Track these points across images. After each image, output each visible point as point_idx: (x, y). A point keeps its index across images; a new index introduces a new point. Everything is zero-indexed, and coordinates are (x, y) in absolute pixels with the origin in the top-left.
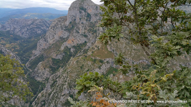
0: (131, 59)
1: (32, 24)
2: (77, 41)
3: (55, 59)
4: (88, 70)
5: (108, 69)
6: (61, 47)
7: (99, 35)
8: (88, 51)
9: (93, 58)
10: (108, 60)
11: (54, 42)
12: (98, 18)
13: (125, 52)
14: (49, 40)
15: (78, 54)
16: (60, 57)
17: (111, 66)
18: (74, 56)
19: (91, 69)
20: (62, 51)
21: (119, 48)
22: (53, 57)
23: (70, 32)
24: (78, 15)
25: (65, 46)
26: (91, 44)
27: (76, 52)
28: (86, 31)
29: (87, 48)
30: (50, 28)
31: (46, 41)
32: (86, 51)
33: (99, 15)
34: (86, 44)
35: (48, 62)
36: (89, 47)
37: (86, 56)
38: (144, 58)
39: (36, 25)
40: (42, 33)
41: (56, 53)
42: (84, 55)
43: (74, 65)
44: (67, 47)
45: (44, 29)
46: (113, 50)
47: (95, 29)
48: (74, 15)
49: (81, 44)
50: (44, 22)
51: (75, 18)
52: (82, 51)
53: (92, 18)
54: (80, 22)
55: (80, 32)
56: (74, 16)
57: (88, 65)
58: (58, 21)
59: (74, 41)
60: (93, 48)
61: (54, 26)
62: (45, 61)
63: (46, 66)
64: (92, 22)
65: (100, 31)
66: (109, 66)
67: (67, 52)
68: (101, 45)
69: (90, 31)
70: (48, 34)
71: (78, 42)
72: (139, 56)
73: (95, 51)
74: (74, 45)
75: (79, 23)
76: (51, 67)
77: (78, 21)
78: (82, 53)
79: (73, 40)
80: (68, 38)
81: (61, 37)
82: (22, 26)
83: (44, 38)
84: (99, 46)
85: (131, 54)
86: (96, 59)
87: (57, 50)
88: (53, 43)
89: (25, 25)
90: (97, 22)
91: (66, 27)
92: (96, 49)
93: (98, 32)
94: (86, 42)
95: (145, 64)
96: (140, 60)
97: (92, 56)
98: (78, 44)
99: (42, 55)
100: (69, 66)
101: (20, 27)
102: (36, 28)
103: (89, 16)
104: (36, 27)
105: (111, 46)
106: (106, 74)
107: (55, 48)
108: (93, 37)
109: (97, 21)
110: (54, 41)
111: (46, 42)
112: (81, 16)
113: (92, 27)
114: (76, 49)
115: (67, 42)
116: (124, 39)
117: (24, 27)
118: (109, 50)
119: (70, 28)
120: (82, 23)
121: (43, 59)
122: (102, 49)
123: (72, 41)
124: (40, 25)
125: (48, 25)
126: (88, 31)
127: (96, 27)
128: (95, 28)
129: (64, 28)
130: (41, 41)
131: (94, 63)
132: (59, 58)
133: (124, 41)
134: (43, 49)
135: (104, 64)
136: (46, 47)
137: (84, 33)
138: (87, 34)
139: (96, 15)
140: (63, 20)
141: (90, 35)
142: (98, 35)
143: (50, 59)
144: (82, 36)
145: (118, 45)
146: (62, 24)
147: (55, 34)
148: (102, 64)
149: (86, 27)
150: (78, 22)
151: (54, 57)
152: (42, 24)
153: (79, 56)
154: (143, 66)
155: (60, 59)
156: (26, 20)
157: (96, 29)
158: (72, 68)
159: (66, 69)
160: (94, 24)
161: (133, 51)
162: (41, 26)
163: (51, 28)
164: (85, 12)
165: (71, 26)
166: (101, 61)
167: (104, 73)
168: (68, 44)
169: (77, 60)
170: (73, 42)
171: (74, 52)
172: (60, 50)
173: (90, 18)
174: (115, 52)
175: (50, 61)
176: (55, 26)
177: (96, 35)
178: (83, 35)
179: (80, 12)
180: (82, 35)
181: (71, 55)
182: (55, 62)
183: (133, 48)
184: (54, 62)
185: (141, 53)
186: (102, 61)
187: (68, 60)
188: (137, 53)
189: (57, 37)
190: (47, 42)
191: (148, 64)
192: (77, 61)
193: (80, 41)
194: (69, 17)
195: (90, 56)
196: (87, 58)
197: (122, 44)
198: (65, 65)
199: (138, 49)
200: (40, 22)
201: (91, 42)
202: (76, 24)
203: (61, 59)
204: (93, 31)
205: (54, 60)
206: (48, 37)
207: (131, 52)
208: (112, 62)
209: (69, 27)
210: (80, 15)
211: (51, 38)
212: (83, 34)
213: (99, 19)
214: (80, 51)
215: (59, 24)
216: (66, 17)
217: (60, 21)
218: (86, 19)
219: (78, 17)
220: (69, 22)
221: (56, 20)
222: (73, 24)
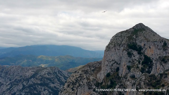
1: (33, 76)
12: (167, 66)
24: (124, 59)
30: (66, 84)
39: (41, 80)
45: (55, 87)
48: (116, 59)
50: (56, 73)
51: (118, 66)
53: (154, 67)
54: (129, 75)
55: (128, 94)
56: (115, 62)
58: (82, 71)
61: (75, 81)
64: (153, 76)
75: (125, 77)
77: (123, 71)
82: (13, 80)
89: (19, 79)
90: (166, 74)
101: (11, 83)
102: (41, 85)
103: (147, 62)
104: (39, 82)
109: (166, 72)
112: (130, 62)
117: (17, 82)
119: (106, 87)
120: (133, 77)
124: (48, 79)
125: (63, 80)
128: (161, 88)
140: (93, 70)
146: (91, 78)
149: (139, 84)
150: (124, 74)
152: (52, 76)
156: (22, 69)
160: (159, 79)
162: (51, 80)
164: (139, 53)
165: (109, 83)
173: (151, 67)
176: (77, 81)
179: (130, 55)
194: (107, 63)
200: (49, 73)
202: (119, 78)
209: (104, 84)
210: (129, 59)
215: (85, 77)
216: (100, 63)
217: (87, 71)
218: (140, 68)
219: (124, 63)
220: (105, 75)
221: (80, 69)
222: (113, 79)
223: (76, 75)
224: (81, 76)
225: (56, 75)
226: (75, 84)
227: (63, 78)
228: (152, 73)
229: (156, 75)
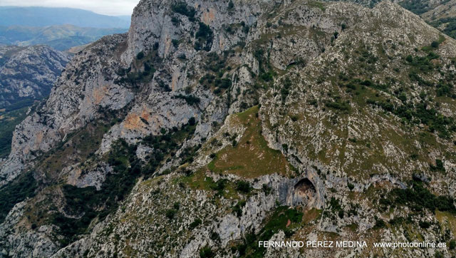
0: (344, 174)
1: (0, 63)
2: (161, 119)
3: (75, 188)
4: (196, 224)
5: (267, 213)
6: (102, 144)
7: (237, 95)
8: (197, 154)
9: (216, 178)
10: (268, 181)
11: (78, 126)
12: (235, 39)
13: (325, 149)
14: (57, 118)
15: (162, 166)
16: (94, 180)
17: (277, 203)
18: (148, 173)
19: (207, 218)
20: (103, 159)
21: (305, 139)
22: (69, 183)
23: (136, 89)
24: (166, 30)
25: (116, 139)
26: (210, 128)
27: (156, 161)
28: (194, 82)
29: (195, 141)
30: (64, 74)
31: (45, 123)
32: (189, 155)
33: (239, 32)
34: (192, 127)
35: (50, 200)
36: (204, 140)
37: (189, 173)
38: (386, 170)
40: (36, 94)
41: (82, 164)
42: (183, 169)
43: (143, 209)
44: (122, 141)
45: (45, 80)
46: (285, 146)
47: (224, 77)
48: (153, 29)
49: (175, 129)
50: (45, 56)
51: (156, 40)
52: (178, 153)
53: (215, 41)
54: (175, 55)
55: (174, 86)
56: (152, 34)
57: (195, 204)
58: (93, 51)
59: (150, 120)
60: (214, 142)
61: (79, 69)
62: (38, 196)
63: (41, 215)
64: (214, 55)
65: (242, 81)
66: (270, 203)
67: (122, 159)
68: (243, 129)
69: (206, 82)
70: (54, 99)
71: (164, 123)
72: (368, 164)
73: (224, 151)
74: (148, 133)
75: (170, 58)
76: (58, 219)
77: (166, 48)
78: (177, 162)
79: (146, 116)
80: (127, 108)
81: (104, 105)
83: (39, 113)
84: (236, 135)
85: (342, 157)
86: (226, 180)
87: (87, 153)
88: (72, 129)
90: (234, 52)
91: (122, 72)
92: (225, 143)
93: (235, 85)
94: (192, 122)
95: (389, 190)
96: (372, 176)
97: (212, 172)
98: (163, 131)
99: (30, 176)
100: (123, 211)
102: (17, 77)
103: (205, 33)
105: (278, 132)
106: (261, 231)
107: (79, 147)
108: (218, 102)
109: (234, 49)
110: (75, 123)
111: (45, 129)
112: (176, 33)
113: (214, 71)
114: (156, 148)
115: (122, 124)
116: (319, 108)
118: (271, 145)
119: (137, 76)
120: (183, 58)
121: (33, 190)
122: (248, 143)
123: (143, 120)
124: (30, 66)
125: (61, 67)
126: (201, 82)
127: (229, 69)
128: (226, 73)
129: (116, 77)
130: (29, 124)
131: (217, 195)
132: (92, 184)
133: (321, 112)
134: (33, 153)
135: (253, 198)
136: (46, 145)
137: (189, 90)
138: (197, 92)
139: (229, 30)
140: (113, 49)
141: (207, 97)
142: (234, 97)
143: (59, 190)
144: (178, 101)
145: (302, 127)
146: (110, 61)
147: (82, 97)
148: (248, 197)
149: (192, 68)
150: (167, 53)
151: (72, 181)
152: (39, 62)
153: (163, 174)
154: (382, 196)
155: (93, 188)
157: (228, 76)
158: (136, 218)
159: (111, 225)
160: (222, 59)
161: (350, 146)
162: (36, 69)
163: (68, 77)
164: (190, 20)
165: (142, 69)
166: (244, 188)
167: (254, 229)
168: (128, 130)
169: (156, 187)
170: (147, 123)
171: (147, 158)
172: (96, 153)
173: (210, 41)
174: (290, 152)
175: (58, 196)
176: (83, 68)
177: (230, 96)
178: (184, 98)
179: (176, 22)
180: (181, 97)
181: (136, 172)
182: (76, 200)
183: (350, 136)
184: (72, 198)
185: (376, 151)
186: (248, 184)
187: (126, 189)
188: (361, 151)
189: (87, 109)
190: (52, 127)
191: (397, 189)
192: (153, 193)
193: (172, 118)
194: (136, 36)
195: (202, 170)
196: (194, 179)
197: (313, 126)
198: (112, 208)
199: (366, 140)
200: (32, 57)
201: (212, 119)
202: (160, 60)
203: (98, 188)
204: (219, 82)
205: (71, 191)
206: (56, 109)
207: (342, 150)
208: (280, 188)
209: (132, 71)
210: (175, 29)
211: (66, 112)
212: (184, 94)
213: (239, 43)
214: (173, 155)
215: (98, 60)
216: (125, 36)
217: (101, 50)
218: (194, 44)
219: (166, 36)
220: (135, 55)
221: (88, 47)
222: (148, 61)
223: (81, 58)
224: (90, 59)
225: (45, 59)
226: (80, 73)
227: (59, 63)
228: (212, 50)
229: (219, 52)
